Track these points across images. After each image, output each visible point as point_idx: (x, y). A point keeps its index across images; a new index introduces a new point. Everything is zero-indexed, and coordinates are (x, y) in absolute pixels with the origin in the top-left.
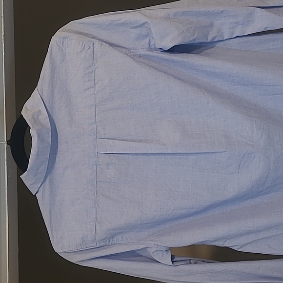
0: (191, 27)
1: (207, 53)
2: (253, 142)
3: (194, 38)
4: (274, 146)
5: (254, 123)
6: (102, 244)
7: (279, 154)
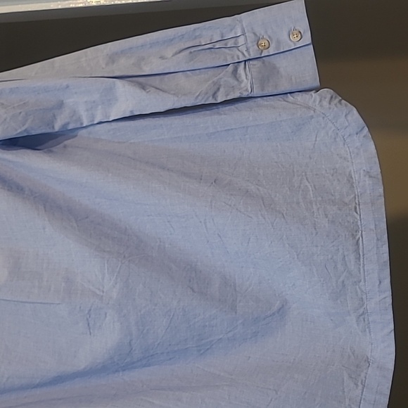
0: (20, 113)
2: (103, 292)
3: (23, 129)
4: (134, 299)
5: (106, 262)
7: (142, 313)
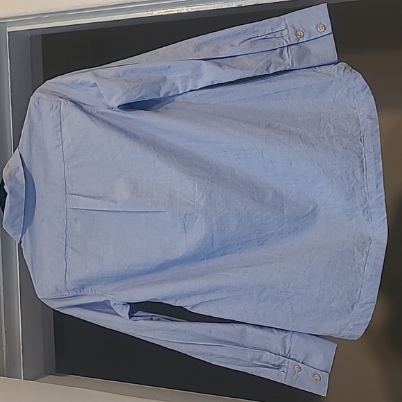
0: (138, 85)
1: (166, 108)
2: (194, 202)
3: (140, 96)
4: (215, 207)
5: (196, 183)
6: (75, 294)
